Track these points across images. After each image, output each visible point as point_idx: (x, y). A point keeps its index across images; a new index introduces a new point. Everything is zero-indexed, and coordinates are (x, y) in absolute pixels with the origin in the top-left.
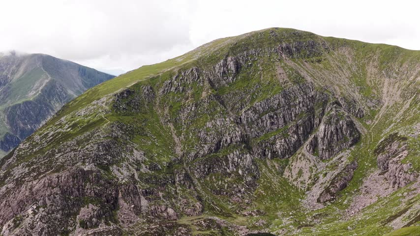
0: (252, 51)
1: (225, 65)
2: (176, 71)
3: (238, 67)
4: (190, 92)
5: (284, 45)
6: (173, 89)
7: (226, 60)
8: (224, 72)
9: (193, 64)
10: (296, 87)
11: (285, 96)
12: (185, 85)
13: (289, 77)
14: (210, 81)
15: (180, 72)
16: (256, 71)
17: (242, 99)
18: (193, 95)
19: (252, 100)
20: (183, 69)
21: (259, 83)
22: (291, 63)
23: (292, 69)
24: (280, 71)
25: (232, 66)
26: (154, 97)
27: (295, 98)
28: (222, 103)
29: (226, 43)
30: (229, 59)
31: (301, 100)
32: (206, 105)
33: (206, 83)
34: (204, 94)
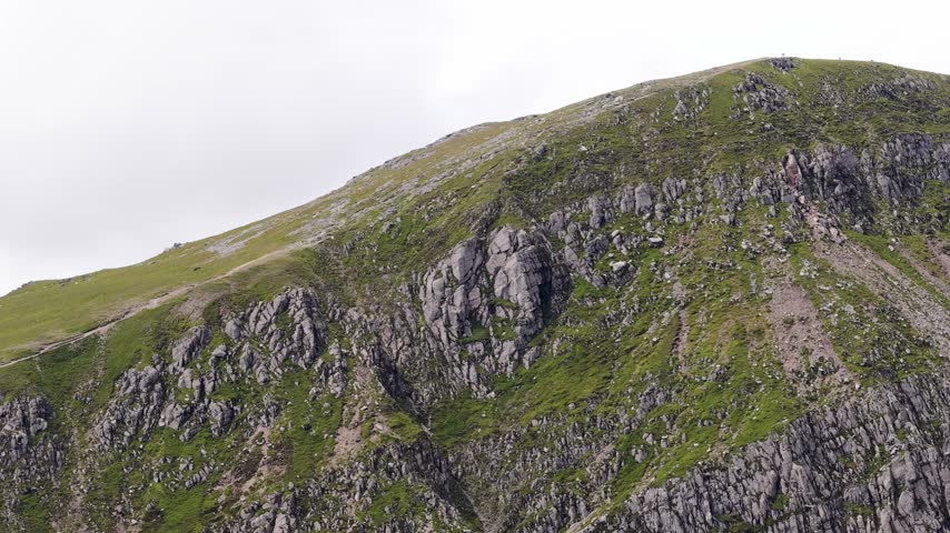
0: (632, 194)
1: (477, 274)
2: (193, 310)
3: (550, 285)
4: (266, 431)
5: (821, 158)
6: (172, 412)
7: (481, 247)
8: (470, 317)
9: (294, 270)
10: (878, 398)
11: (812, 449)
12: (239, 393)
13: (840, 338)
14: (387, 371)
15: (213, 319)
16: (647, 308)
17: (568, 466)
18: (283, 447)
19: (626, 470)
20: (235, 300)
21: (666, 375)
22: (855, 263)
23: (857, 295)
24: (787, 304)
25: (513, 279)
26: (61, 460)
27: (874, 459)
28: (453, 492)
29: (489, 148)
30: (500, 239)
31: (907, 471)
32: (353, 506)
33: (365, 380)
34: (347, 442)
